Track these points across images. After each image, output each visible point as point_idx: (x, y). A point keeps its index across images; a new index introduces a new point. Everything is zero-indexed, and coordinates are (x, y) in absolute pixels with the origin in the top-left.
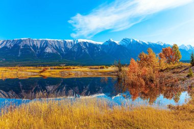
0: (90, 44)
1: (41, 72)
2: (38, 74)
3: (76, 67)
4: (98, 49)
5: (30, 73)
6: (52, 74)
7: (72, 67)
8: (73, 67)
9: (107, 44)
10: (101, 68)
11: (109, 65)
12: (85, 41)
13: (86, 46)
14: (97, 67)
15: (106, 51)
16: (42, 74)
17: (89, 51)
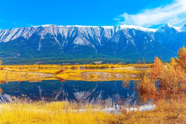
0: (138, 32)
1: (58, 73)
2: (53, 76)
3: (115, 66)
4: (149, 38)
6: (70, 76)
8: (113, 65)
9: (163, 31)
10: (151, 67)
12: (131, 27)
14: (146, 65)
16: (58, 76)
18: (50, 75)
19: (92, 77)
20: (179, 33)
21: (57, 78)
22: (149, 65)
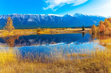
0: (56, 17)
3: (47, 29)
4: (60, 19)
7: (45, 29)
8: (46, 29)
10: (63, 29)
11: (67, 28)
13: (53, 18)
15: (65, 20)
17: (55, 20)
18: (35, 33)
19: (57, 32)
20: (72, 17)
21: (38, 33)
22: (62, 29)
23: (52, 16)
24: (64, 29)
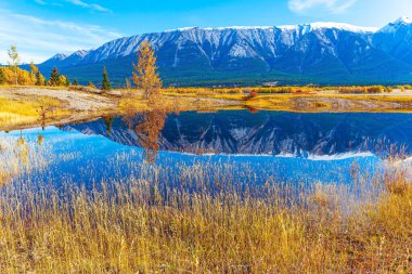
0: (343, 34)
1: (246, 99)
2: (239, 103)
3: (304, 89)
4: (363, 43)
5: (223, 101)
7: (294, 89)
8: (298, 88)
9: (392, 30)
10: (370, 91)
11: (394, 85)
12: (329, 25)
13: (332, 39)
14: (360, 88)
15: (384, 50)
17: (338, 50)
19: (319, 105)
22: (366, 88)
23: (328, 32)
24: (376, 91)
